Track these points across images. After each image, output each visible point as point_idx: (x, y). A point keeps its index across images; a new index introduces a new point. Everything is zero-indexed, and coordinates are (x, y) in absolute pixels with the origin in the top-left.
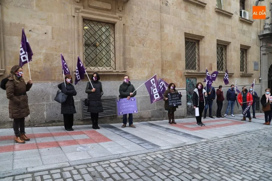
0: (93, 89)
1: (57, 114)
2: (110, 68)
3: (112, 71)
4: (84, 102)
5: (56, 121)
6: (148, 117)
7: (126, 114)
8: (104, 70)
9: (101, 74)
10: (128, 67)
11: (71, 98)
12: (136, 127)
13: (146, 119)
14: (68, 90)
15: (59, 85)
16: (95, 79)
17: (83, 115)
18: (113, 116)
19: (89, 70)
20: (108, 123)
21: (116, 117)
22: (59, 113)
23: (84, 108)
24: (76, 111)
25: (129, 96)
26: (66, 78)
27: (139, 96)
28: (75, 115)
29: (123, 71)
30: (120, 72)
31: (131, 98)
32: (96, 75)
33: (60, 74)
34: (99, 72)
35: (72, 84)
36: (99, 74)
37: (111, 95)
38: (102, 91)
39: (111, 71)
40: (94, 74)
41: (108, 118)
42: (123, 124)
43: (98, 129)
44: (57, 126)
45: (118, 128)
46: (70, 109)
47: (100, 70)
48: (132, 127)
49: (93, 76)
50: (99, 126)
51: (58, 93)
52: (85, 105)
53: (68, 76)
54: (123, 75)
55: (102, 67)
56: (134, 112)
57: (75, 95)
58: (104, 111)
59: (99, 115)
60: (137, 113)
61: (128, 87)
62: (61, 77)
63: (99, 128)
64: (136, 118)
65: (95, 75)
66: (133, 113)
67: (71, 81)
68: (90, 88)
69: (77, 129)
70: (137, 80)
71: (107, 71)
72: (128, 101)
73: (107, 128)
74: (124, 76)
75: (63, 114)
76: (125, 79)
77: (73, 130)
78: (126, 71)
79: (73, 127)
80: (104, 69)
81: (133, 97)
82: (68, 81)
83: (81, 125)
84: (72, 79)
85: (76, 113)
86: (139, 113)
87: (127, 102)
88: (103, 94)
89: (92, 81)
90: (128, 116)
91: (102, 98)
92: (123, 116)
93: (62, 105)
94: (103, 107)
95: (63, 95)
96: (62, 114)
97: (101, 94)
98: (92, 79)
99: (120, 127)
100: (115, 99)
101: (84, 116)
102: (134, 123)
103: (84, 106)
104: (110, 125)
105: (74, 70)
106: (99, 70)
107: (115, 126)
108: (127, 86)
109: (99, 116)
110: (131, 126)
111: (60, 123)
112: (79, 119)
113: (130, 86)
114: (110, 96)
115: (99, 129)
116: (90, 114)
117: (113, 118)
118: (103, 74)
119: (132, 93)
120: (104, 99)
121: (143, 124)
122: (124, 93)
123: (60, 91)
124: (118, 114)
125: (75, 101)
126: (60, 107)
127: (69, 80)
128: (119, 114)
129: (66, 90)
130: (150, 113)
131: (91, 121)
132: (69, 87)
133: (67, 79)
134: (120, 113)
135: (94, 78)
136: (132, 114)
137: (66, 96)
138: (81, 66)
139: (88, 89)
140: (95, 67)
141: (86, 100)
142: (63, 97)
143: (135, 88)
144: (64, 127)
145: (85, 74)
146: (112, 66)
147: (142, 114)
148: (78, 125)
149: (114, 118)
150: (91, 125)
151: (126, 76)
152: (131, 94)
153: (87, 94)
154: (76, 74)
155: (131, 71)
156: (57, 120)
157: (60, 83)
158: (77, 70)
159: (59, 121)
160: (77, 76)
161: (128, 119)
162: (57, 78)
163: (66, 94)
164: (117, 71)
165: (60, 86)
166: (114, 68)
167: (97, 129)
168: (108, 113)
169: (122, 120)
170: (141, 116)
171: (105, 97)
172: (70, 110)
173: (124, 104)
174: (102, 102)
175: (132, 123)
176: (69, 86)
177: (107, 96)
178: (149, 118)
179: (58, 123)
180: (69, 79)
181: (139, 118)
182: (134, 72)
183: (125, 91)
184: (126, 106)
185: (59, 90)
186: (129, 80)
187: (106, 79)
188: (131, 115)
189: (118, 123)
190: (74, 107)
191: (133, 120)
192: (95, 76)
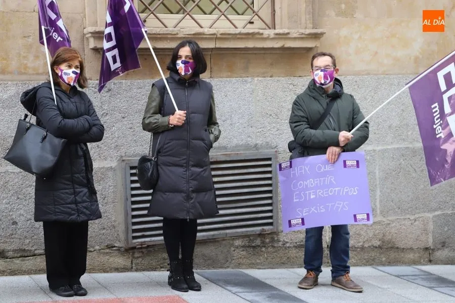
0: (178, 112)
1: (15, 223)
2: (247, 17)
3: (258, 33)
4: (132, 168)
5: (10, 254)
6: (422, 245)
7: (320, 229)
8: (222, 31)
9: (211, 45)
10: (333, 13)
11: (81, 153)
12: (364, 289)
13: (411, 256)
14: (65, 116)
15: (26, 94)
16: (186, 70)
17: (127, 228)
18: (261, 235)
19: (158, 31)
20: (239, 265)
21: (273, 240)
22: (23, 218)
23: (133, 196)
24: (102, 208)
25: (337, 144)
26: (55, 63)
27: (380, 148)
28: (94, 227)
29: (308, 31)
30: (295, 39)
31: (345, 155)
32: (192, 51)
33: (29, 47)
34: (199, 36)
35: (84, 90)
36: (203, 45)
37: (252, 141)
38: (215, 124)
39: (253, 34)
40: (182, 45)
41: (238, 243)
42: (303, 272)
43: (193, 289)
44: (13, 273)
45: (282, 288)
46: (76, 203)
47: (206, 30)
48: (344, 286)
49: (176, 57)
50: (196, 276)
51: (22, 130)
52: (138, 185)
53: (66, 56)
54: (309, 50)
55: (214, 16)
56: (356, 220)
57: (98, 137)
58: (221, 212)
59: (199, 228)
60: (371, 222)
61: (329, 106)
62: (31, 58)
63: (197, 287)
64: (363, 248)
65: (185, 52)
66: (353, 222)
67: (81, 79)
68: (163, 109)
69: (104, 287)
70: (368, 74)
71: (237, 31)
72: (328, 168)
73: (235, 289)
74: (314, 58)
75: (41, 223)
76: (319, 68)
77: (85, 294)
78: (322, 34)
79: (85, 279)
80: (223, 26)
81: (353, 150)
82: (65, 77)
83: (117, 270)
84: (81, 67)
85: (100, 217)
86: (379, 223)
87: (325, 174)
88: (217, 138)
89: (171, 77)
90: (327, 237)
91: (213, 154)
92: (303, 236)
93: (37, 181)
94: (218, 193)
95: (44, 138)
96: (36, 220)
97: (212, 137)
98: (173, 69)
99: (289, 284)
100: (270, 159)
101: (134, 231)
102: (355, 272)
103: (133, 189)
104: (247, 275)
105: (91, 29)
106: (201, 30)
107: (268, 282)
108: (325, 101)
109: (198, 234)
110: (339, 283)
111: (29, 263)
112: (110, 247)
113: (339, 101)
114: (247, 147)
115: (199, 290)
116: (161, 225)
117: (258, 242)
118: (220, 45)
119: (349, 135)
120: (223, 159)
121: (398, 276)
122: (313, 131)
123: (33, 119)
124: (283, 226)
125: (95, 165)
126: (32, 191)
127: (68, 74)
128: (290, 225)
129: (60, 118)
130: (431, 227)
131: (166, 255)
132: (70, 105)
133: (63, 67)
134: (293, 222)
135: (180, 66)
136: (343, 227)
137: (58, 142)
138: (127, 8)
139: (155, 113)
140: (180, 16)
141: (144, 160)
142: (43, 149)
143: (363, 111)
144: (43, 279)
145: (142, 46)
146: (256, 9)
147: (393, 231)
148: (105, 271)
149: (264, 245)
150: (165, 275)
151: (324, 54)
152: (344, 136)
153: (149, 135)
154: (106, 45)
155: (344, 32)
156: (14, 247)
157: (31, 87)
158: (107, 25)
159: (24, 254)
160: (109, 55)
161: (326, 252)
162: (14, 65)
163: (60, 132)
164: (277, 31)
165: (31, 100)
166: (268, 20)
167: (191, 292)
168: (238, 222)
169: (301, 254)
170: (388, 238)
171: (225, 148)
172: (73, 206)
173: (311, 182)
174: (213, 173)
175: (346, 269)
176: (69, 98)
177: (237, 146)
178: (427, 249)
179: (17, 261)
180: (70, 67)
181: (380, 247)
182: (356, 36)
183: (314, 125)
184: (320, 192)
185: (26, 116)
186: (336, 76)
187: (231, 71)
188: (339, 231)
189: (282, 264)
190: (93, 192)
191: (351, 254)
192: (186, 57)
